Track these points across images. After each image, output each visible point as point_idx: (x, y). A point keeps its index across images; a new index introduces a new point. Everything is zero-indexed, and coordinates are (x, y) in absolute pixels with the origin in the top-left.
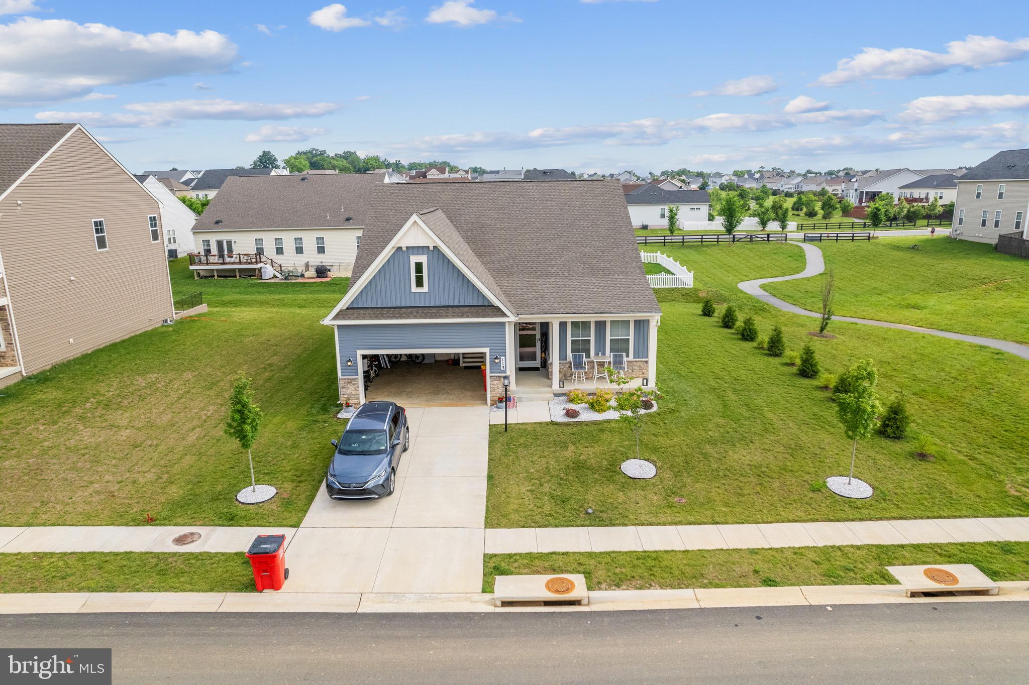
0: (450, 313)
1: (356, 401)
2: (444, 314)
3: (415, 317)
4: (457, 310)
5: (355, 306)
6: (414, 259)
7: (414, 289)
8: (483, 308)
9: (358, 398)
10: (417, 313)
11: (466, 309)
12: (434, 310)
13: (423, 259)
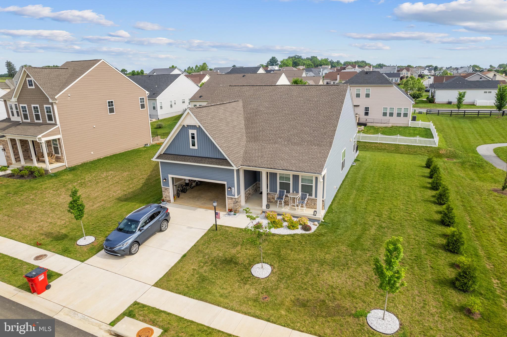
0: (207, 162)
1: (169, 199)
2: (204, 161)
3: (190, 162)
4: (210, 160)
5: (167, 153)
6: (191, 131)
7: (191, 147)
8: (223, 160)
10: (192, 159)
11: (214, 160)
12: (200, 159)
13: (195, 132)
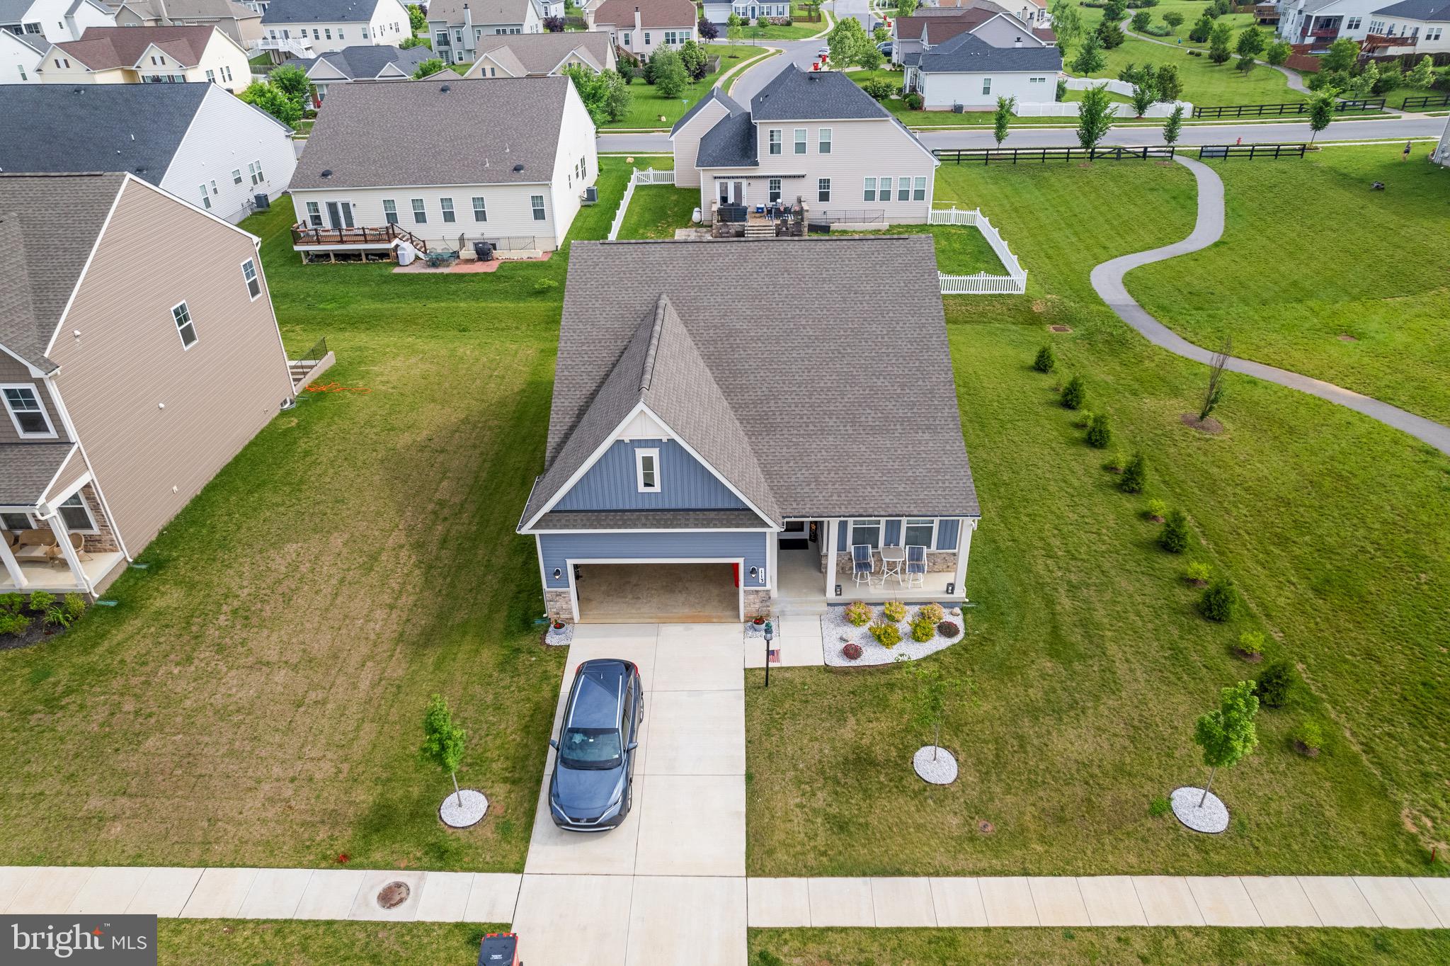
0: (691, 520)
1: (568, 616)
2: (683, 521)
3: (644, 526)
4: (700, 515)
5: (562, 508)
6: (641, 453)
7: (642, 488)
8: (736, 513)
9: (571, 613)
10: (647, 519)
11: (712, 515)
12: (669, 515)
13: (654, 453)
